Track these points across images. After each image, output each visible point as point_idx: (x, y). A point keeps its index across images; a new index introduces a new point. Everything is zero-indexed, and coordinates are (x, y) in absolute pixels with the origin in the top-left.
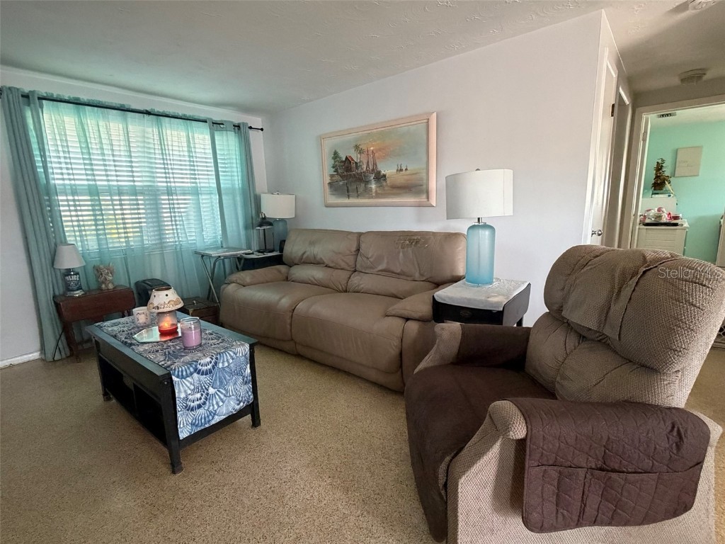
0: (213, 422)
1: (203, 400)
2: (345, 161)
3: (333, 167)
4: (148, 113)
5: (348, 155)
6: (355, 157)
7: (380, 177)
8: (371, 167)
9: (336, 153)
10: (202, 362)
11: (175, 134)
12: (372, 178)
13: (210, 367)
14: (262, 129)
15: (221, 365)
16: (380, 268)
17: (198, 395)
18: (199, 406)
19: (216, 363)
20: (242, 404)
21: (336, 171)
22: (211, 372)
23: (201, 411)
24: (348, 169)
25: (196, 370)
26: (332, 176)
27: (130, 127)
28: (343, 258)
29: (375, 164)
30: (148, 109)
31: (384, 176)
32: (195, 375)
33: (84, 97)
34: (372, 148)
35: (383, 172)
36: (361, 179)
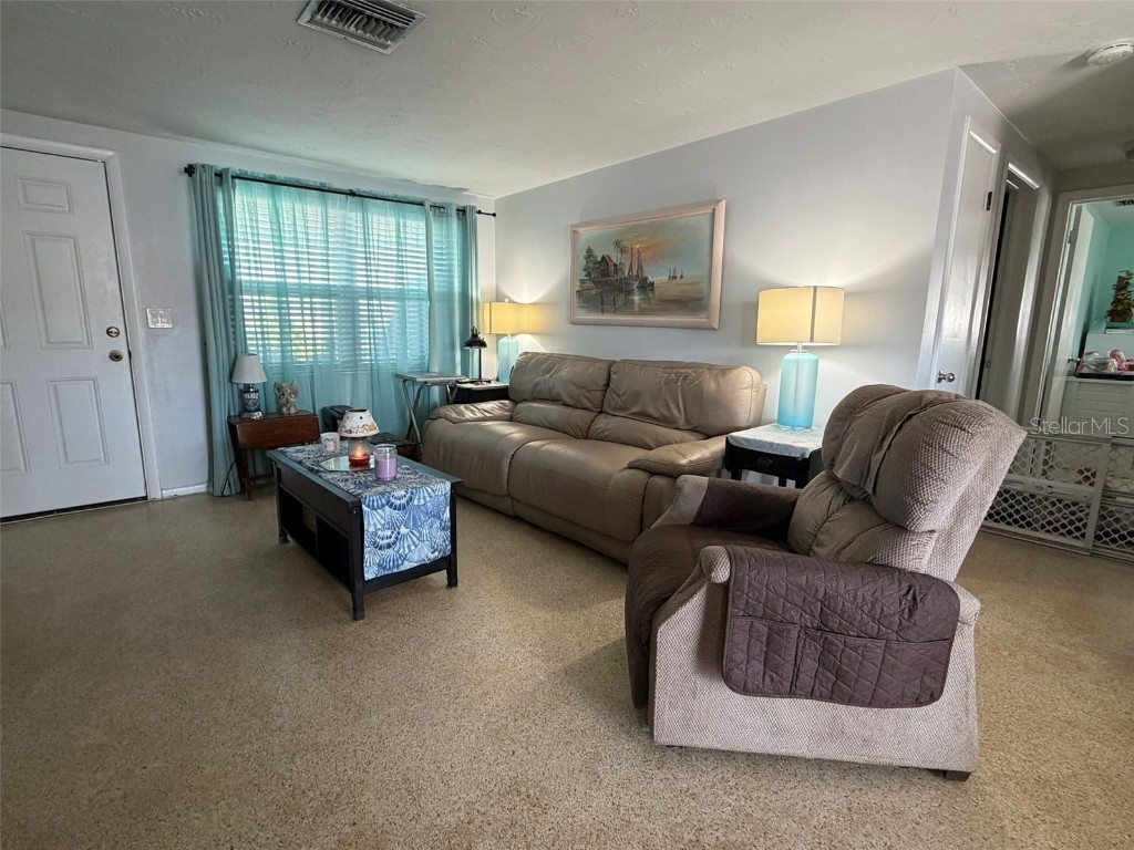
0: (402, 568)
1: (393, 539)
2: (600, 263)
3: (585, 270)
4: (352, 194)
5: (605, 253)
6: (615, 257)
7: (646, 286)
8: (635, 272)
9: (589, 251)
10: (396, 494)
11: (383, 222)
12: (636, 286)
13: (404, 501)
14: (494, 215)
15: (416, 502)
16: (635, 410)
17: (389, 533)
18: (389, 546)
19: (411, 499)
20: (436, 553)
21: (589, 275)
22: (404, 508)
23: (391, 551)
24: (605, 274)
25: (388, 502)
26: (582, 281)
27: (330, 211)
28: (587, 394)
29: (640, 268)
30: (354, 188)
31: (652, 284)
32: (387, 508)
33: (281, 175)
34: (638, 246)
35: (650, 279)
36: (622, 288)
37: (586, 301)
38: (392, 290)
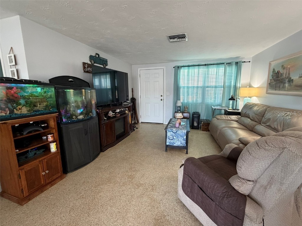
0: (174, 145)
1: (172, 138)
2: (276, 73)
3: (272, 76)
5: (278, 70)
6: (281, 71)
7: (290, 81)
8: (287, 76)
9: (274, 69)
10: (174, 130)
11: (213, 70)
12: (287, 81)
13: (175, 132)
14: (250, 62)
15: (178, 133)
16: (268, 124)
17: (171, 137)
18: (171, 140)
19: (177, 132)
20: (182, 145)
21: (273, 78)
22: (175, 133)
23: (172, 141)
24: (278, 77)
25: (172, 131)
26: (271, 80)
27: (200, 70)
28: (257, 117)
29: (289, 74)
30: (206, 64)
31: (293, 80)
32: (172, 132)
34: (289, 66)
35: (292, 78)
36: (282, 82)
37: (271, 87)
38: (214, 86)
